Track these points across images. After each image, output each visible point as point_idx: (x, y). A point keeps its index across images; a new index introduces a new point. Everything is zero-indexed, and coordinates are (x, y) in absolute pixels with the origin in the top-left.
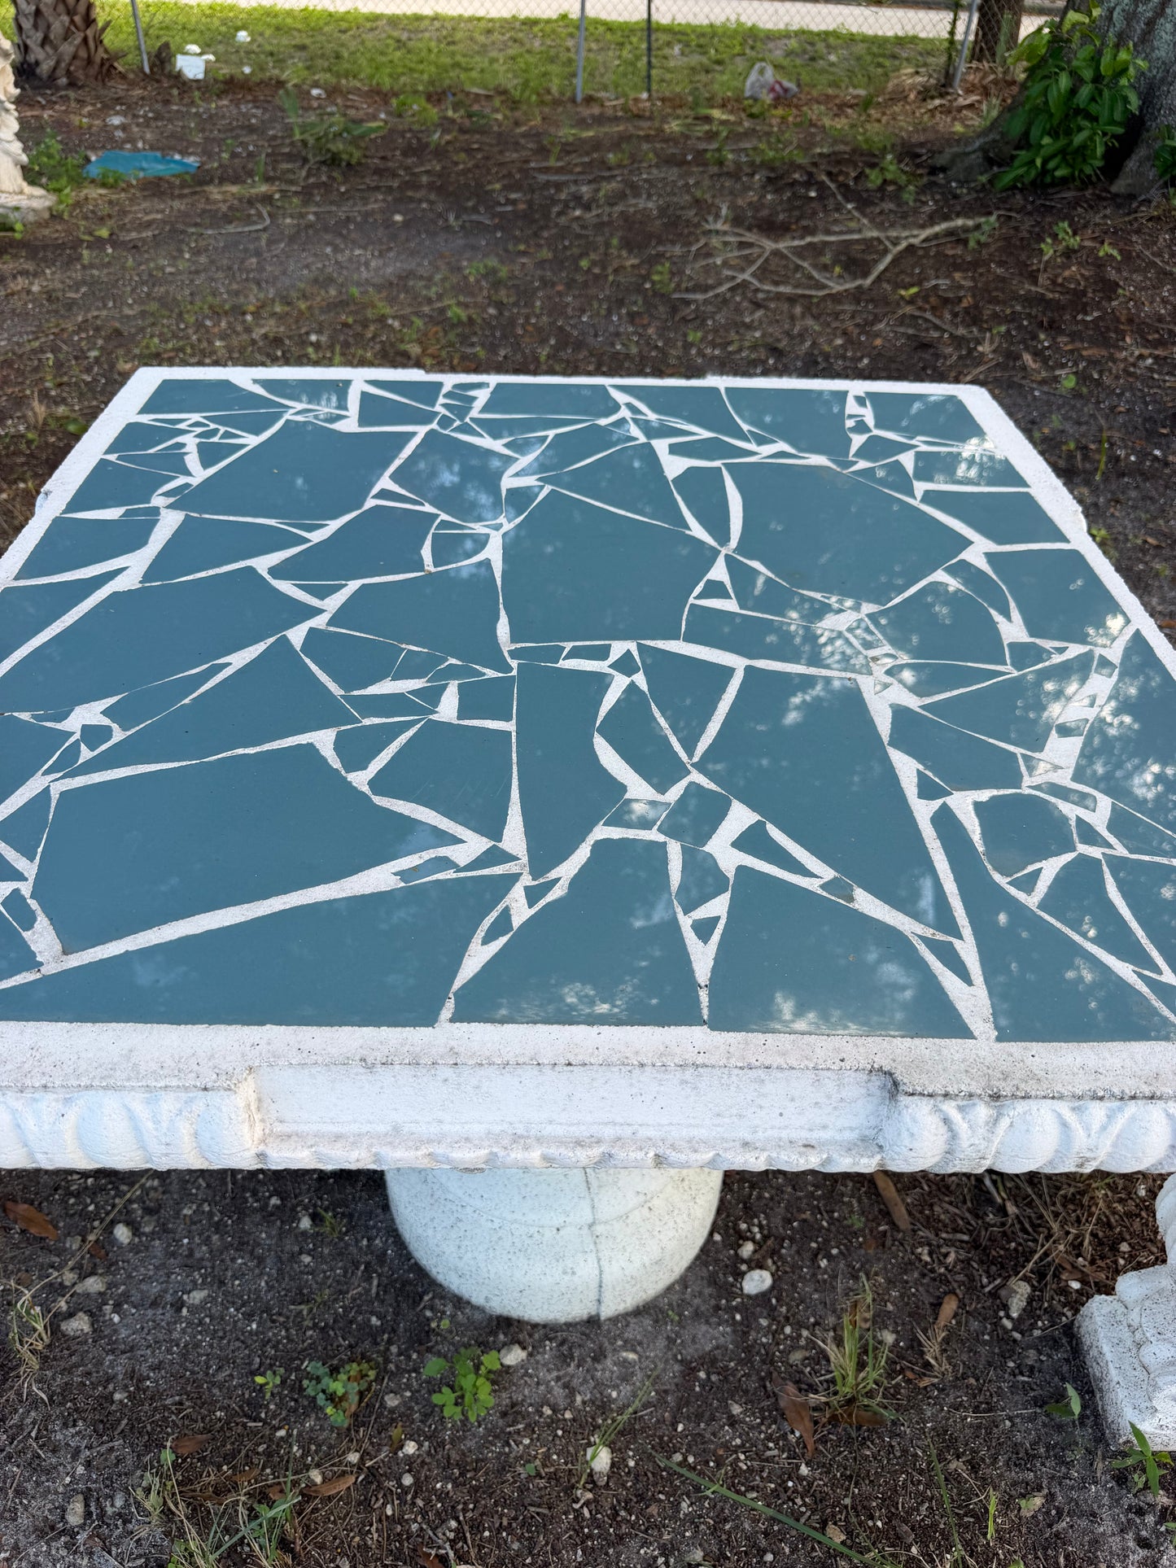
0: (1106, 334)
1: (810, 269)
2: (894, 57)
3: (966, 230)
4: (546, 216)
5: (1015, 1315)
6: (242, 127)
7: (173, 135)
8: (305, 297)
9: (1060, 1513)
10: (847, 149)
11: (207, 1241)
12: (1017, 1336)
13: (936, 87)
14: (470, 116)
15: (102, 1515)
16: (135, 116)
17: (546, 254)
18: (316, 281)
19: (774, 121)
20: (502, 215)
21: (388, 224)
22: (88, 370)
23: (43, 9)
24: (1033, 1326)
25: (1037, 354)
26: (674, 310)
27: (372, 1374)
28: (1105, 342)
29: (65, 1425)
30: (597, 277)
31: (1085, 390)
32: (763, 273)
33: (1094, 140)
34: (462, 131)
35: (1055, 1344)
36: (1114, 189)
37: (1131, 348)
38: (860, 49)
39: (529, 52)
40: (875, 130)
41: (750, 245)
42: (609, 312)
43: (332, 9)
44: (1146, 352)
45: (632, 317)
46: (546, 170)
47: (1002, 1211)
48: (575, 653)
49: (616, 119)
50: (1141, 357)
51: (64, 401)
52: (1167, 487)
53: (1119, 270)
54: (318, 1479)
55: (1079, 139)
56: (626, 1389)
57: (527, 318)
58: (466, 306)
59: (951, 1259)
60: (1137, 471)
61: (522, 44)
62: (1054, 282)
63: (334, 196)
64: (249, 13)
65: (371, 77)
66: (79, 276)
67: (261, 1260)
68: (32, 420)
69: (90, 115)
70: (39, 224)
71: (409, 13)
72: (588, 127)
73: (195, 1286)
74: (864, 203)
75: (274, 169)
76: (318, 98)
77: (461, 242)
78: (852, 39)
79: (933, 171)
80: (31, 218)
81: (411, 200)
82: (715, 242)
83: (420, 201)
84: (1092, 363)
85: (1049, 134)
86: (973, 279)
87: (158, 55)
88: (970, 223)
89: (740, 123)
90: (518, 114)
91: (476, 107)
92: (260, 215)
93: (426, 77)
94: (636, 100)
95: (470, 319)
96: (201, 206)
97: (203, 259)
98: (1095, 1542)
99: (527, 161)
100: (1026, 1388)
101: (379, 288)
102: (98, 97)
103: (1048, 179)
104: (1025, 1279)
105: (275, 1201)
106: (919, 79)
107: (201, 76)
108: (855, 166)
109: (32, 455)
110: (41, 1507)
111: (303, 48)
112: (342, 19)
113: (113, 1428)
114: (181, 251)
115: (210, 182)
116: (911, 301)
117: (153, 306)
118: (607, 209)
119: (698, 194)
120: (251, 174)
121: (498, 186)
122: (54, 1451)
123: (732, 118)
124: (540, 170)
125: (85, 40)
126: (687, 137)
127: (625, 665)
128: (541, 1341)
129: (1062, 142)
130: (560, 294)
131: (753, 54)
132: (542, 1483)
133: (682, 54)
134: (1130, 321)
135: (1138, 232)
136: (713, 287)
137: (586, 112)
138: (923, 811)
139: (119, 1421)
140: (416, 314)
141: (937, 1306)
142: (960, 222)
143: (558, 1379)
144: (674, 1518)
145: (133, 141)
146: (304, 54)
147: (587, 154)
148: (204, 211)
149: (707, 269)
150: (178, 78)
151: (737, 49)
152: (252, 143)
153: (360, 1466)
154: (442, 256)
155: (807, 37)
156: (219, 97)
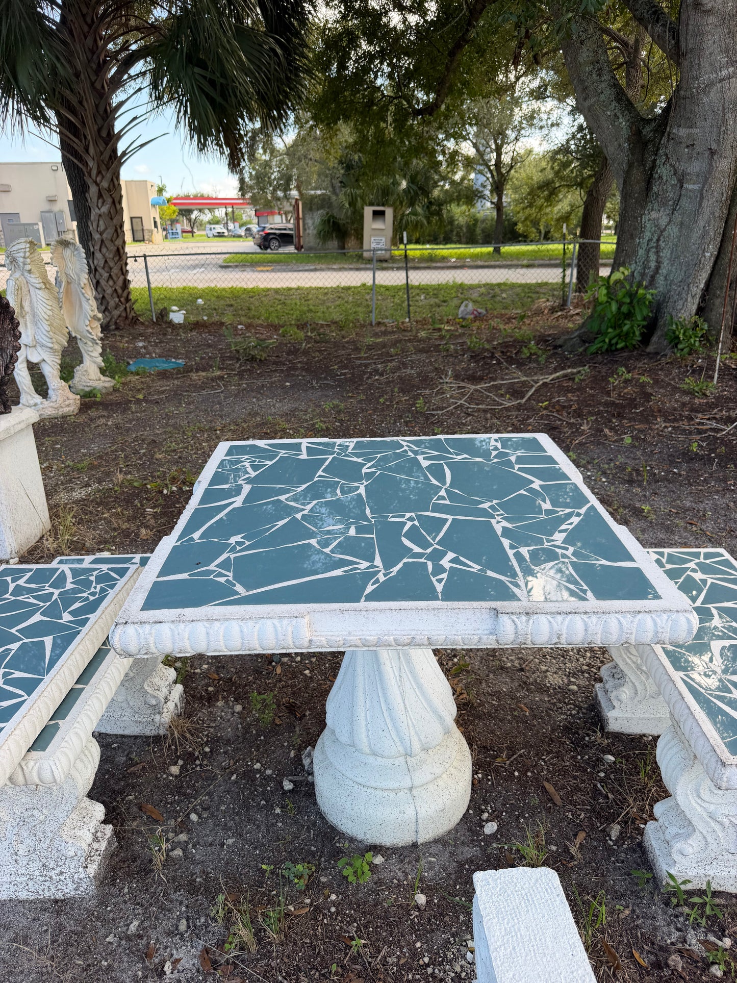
0: (647, 417)
1: (494, 397)
2: (538, 293)
3: (573, 374)
4: (361, 379)
5: (614, 839)
6: (204, 345)
7: (169, 350)
8: (245, 422)
9: (638, 917)
10: (511, 340)
11: (233, 819)
12: (615, 847)
13: (558, 306)
14: (319, 335)
15: (195, 926)
16: (149, 342)
17: (362, 397)
18: (250, 414)
19: (474, 328)
20: (339, 380)
21: (284, 387)
22: (140, 459)
23: (106, 295)
24: (624, 843)
25: (611, 429)
26: (427, 419)
27: (314, 868)
28: (647, 421)
29: (175, 892)
30: (388, 406)
31: (637, 444)
32: (471, 400)
33: (634, 327)
34: (316, 342)
35: (634, 851)
36: (648, 350)
37: (660, 423)
38: (519, 290)
39: (347, 302)
40: (526, 330)
41: (464, 387)
42: (395, 422)
43: (245, 287)
44: (668, 425)
45: (406, 423)
46: (360, 358)
47: (607, 797)
48: (392, 517)
49: (393, 332)
50: (666, 427)
51: (130, 473)
52: (681, 486)
53: (652, 388)
54: (293, 909)
55: (625, 328)
56: (432, 873)
57: (355, 426)
58: (325, 422)
59: (582, 816)
60: (665, 479)
61: (343, 299)
62: (619, 395)
63: (255, 375)
64: (203, 290)
65: (267, 319)
66: (130, 417)
67: (258, 827)
68: (116, 482)
69: (127, 342)
70: (108, 394)
71: (284, 286)
72: (379, 337)
73: (229, 837)
74: (520, 364)
75: (223, 364)
76: (242, 329)
77: (320, 393)
78: (513, 286)
79: (556, 347)
80: (104, 391)
81: (293, 375)
82: (445, 387)
83: (298, 376)
84: (640, 431)
85: (611, 327)
86: (578, 396)
87: (161, 314)
88: (575, 370)
89: (457, 330)
90: (343, 332)
91: (322, 330)
92: (219, 386)
93: (294, 317)
94: (403, 323)
95: (327, 428)
96: (188, 382)
97: (192, 407)
98: (656, 929)
99: (350, 355)
100: (620, 868)
101: (282, 416)
102: (130, 334)
103: (613, 348)
104: (618, 823)
105: (263, 802)
106: (548, 304)
107: (182, 322)
108: (515, 348)
109: (117, 497)
110: (167, 924)
111: (231, 305)
112: (249, 292)
113: (198, 891)
114: (180, 403)
115: (191, 371)
116: (546, 408)
117: (170, 429)
118: (392, 375)
119: (437, 366)
120: (211, 367)
121: (336, 367)
122: (171, 902)
123: (452, 328)
124: (356, 359)
125: (125, 309)
126: (430, 339)
127: (411, 519)
128: (391, 854)
129: (618, 331)
130: (370, 415)
131: (462, 296)
132: (395, 909)
133: (425, 298)
134: (659, 411)
135: (661, 369)
136: (446, 408)
137: (378, 330)
138: (511, 553)
139: (200, 889)
140: (300, 427)
141: (575, 836)
142: (569, 371)
143: (400, 869)
144: (457, 922)
145: (150, 354)
146: (231, 309)
147: (379, 350)
148: (190, 385)
149: (442, 400)
150: (171, 324)
151: (454, 295)
152: (210, 352)
153: (311, 904)
154: (311, 400)
155: (490, 286)
156: (191, 331)
